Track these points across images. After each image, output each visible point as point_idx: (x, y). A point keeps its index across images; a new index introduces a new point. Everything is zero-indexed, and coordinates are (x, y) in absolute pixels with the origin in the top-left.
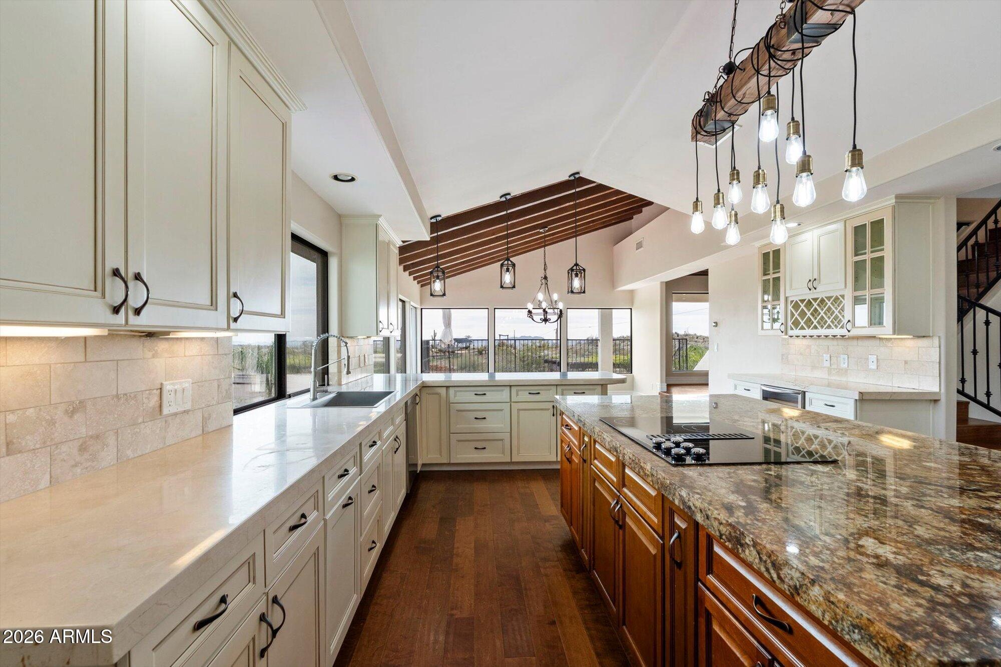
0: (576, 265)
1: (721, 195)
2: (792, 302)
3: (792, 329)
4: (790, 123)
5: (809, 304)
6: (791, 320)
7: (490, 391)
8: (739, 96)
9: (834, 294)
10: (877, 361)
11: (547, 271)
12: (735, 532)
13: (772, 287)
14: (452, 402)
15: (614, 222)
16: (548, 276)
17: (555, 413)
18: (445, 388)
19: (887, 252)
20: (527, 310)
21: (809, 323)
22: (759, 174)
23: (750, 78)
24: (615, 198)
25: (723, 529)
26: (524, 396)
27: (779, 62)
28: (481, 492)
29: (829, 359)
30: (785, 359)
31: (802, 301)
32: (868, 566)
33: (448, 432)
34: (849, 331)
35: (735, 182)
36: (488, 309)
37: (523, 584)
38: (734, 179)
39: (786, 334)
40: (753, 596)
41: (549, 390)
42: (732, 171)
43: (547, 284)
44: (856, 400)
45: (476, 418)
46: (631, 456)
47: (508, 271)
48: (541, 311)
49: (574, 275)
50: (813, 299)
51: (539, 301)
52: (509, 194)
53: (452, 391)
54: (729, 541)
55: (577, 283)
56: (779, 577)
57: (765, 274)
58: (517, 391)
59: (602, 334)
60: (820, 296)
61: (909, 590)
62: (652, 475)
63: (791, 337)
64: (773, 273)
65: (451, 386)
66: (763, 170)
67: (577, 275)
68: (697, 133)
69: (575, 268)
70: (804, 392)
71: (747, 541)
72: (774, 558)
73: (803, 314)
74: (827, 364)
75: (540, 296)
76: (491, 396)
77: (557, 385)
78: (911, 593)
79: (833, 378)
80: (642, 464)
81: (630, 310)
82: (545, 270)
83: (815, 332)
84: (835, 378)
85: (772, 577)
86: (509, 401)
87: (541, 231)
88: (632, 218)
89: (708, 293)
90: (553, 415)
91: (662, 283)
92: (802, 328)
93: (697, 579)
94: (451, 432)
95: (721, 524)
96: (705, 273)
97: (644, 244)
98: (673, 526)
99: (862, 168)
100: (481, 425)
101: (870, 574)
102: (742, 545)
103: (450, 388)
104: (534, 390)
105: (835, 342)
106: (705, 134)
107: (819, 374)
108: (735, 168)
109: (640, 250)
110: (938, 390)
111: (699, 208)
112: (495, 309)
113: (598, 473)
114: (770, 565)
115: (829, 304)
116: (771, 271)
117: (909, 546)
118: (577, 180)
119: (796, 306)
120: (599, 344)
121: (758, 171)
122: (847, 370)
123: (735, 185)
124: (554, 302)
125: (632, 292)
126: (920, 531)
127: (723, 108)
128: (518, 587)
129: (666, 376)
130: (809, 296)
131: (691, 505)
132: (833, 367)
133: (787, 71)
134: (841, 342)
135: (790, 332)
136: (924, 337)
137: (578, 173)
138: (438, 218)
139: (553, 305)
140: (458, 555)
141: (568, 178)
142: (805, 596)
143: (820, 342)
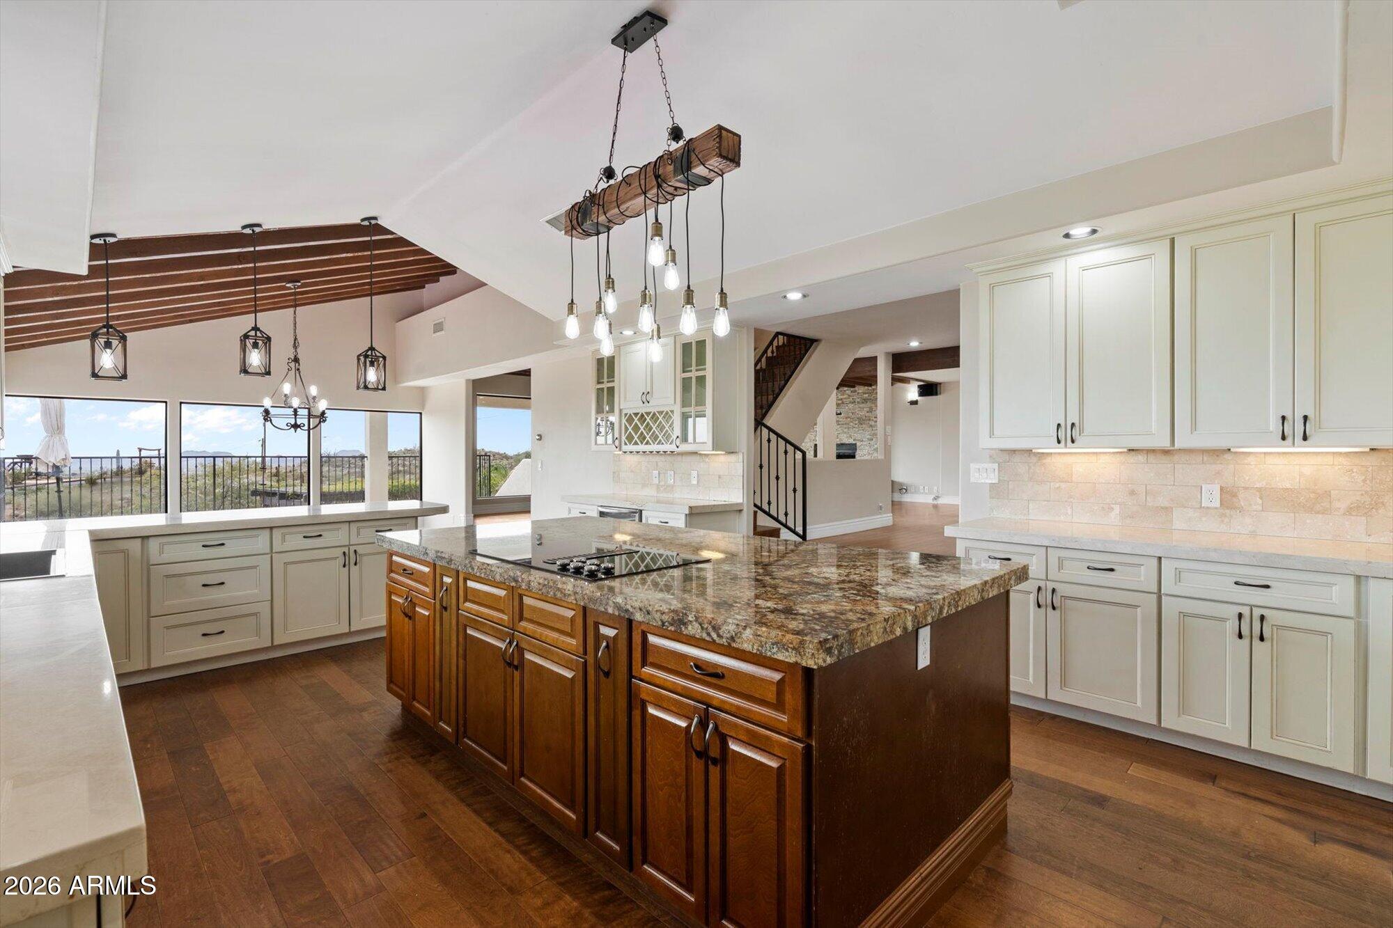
0: (372, 349)
1: (602, 304)
2: (626, 414)
3: (626, 444)
4: (668, 250)
5: (642, 419)
6: (625, 433)
7: (231, 538)
8: (623, 207)
9: (665, 409)
10: (698, 477)
11: (298, 350)
12: (678, 615)
13: (606, 398)
14: (153, 563)
15: (398, 288)
16: (299, 356)
17: (347, 563)
18: (140, 540)
19: (709, 373)
20: (263, 409)
21: (642, 438)
22: (646, 294)
23: (636, 196)
24: (412, 258)
25: (665, 618)
26: (295, 541)
27: (663, 192)
28: (231, 701)
29: (658, 477)
30: (616, 477)
31: (636, 414)
32: (768, 613)
33: (145, 613)
34: (678, 447)
35: (610, 291)
36: (166, 402)
37: (362, 791)
38: (609, 288)
39: (620, 450)
40: (691, 666)
41: (338, 529)
42: (607, 279)
43: (298, 369)
44: (686, 515)
45: (204, 585)
46: (541, 581)
47: (257, 348)
48: (290, 411)
49: (368, 363)
50: (646, 413)
51: (286, 395)
52: (259, 225)
53: (153, 545)
54: (672, 625)
55: (372, 375)
56: (719, 636)
57: (599, 383)
58: (284, 536)
59: (371, 449)
60: (652, 410)
61: (792, 618)
62: (576, 593)
63: (625, 452)
64: (608, 382)
65: (151, 536)
66: (649, 291)
67: (372, 364)
68: (573, 228)
69: (369, 353)
70: (641, 511)
71: (690, 619)
72: (714, 622)
73: (636, 428)
74: (656, 481)
75: (287, 388)
76: (235, 546)
77: (349, 522)
78: (794, 619)
79: (661, 495)
80: (560, 586)
81: (419, 415)
82: (295, 347)
83: (661, 448)
84: (663, 495)
85: (712, 639)
86: (268, 550)
87: (288, 285)
88: (424, 287)
89: (530, 398)
90: (344, 566)
91: (467, 381)
92: (636, 443)
93: (631, 676)
94: (152, 615)
95: (663, 613)
96: (526, 373)
97: (446, 326)
98: (598, 637)
99: (727, 309)
100: (215, 595)
101: (771, 616)
102: (685, 624)
103: (151, 539)
104: (313, 531)
105: (663, 458)
106: (581, 231)
107: (650, 492)
108: (610, 275)
109: (438, 334)
110: (742, 501)
111: (575, 311)
112: (181, 403)
113: (474, 617)
114: (710, 629)
115: (648, 420)
116: (605, 380)
117: (780, 599)
118: (371, 227)
119: (630, 420)
120: (367, 462)
121: (645, 291)
122: (673, 486)
123: (610, 294)
124: (310, 399)
125: (422, 390)
126: (781, 591)
127: (605, 213)
128: (355, 797)
129: (473, 504)
130: (642, 410)
131: (629, 607)
132: (662, 483)
133: (667, 200)
134: (669, 458)
135: (625, 448)
136: (732, 453)
137: (375, 218)
138: (108, 239)
139: (309, 403)
140: (234, 791)
141: (359, 221)
142: (738, 640)
143: (651, 458)
